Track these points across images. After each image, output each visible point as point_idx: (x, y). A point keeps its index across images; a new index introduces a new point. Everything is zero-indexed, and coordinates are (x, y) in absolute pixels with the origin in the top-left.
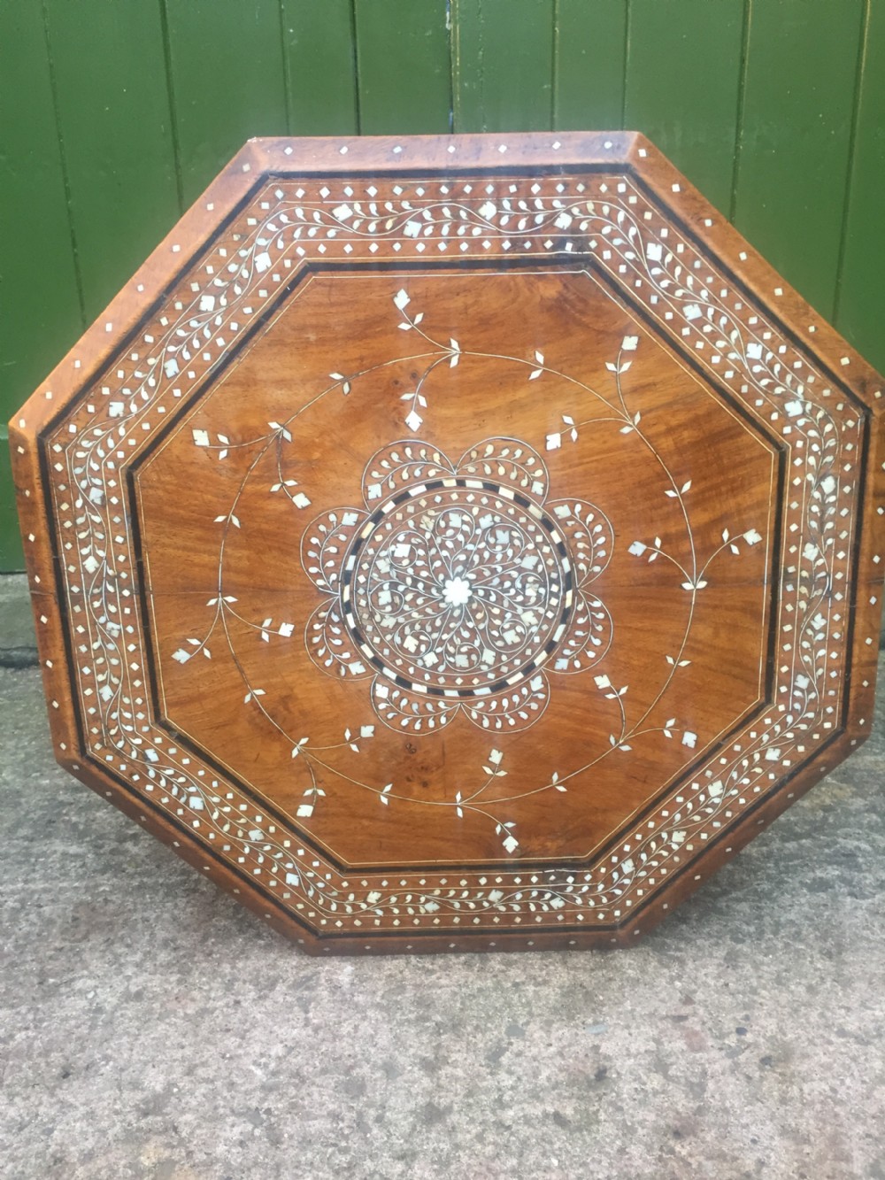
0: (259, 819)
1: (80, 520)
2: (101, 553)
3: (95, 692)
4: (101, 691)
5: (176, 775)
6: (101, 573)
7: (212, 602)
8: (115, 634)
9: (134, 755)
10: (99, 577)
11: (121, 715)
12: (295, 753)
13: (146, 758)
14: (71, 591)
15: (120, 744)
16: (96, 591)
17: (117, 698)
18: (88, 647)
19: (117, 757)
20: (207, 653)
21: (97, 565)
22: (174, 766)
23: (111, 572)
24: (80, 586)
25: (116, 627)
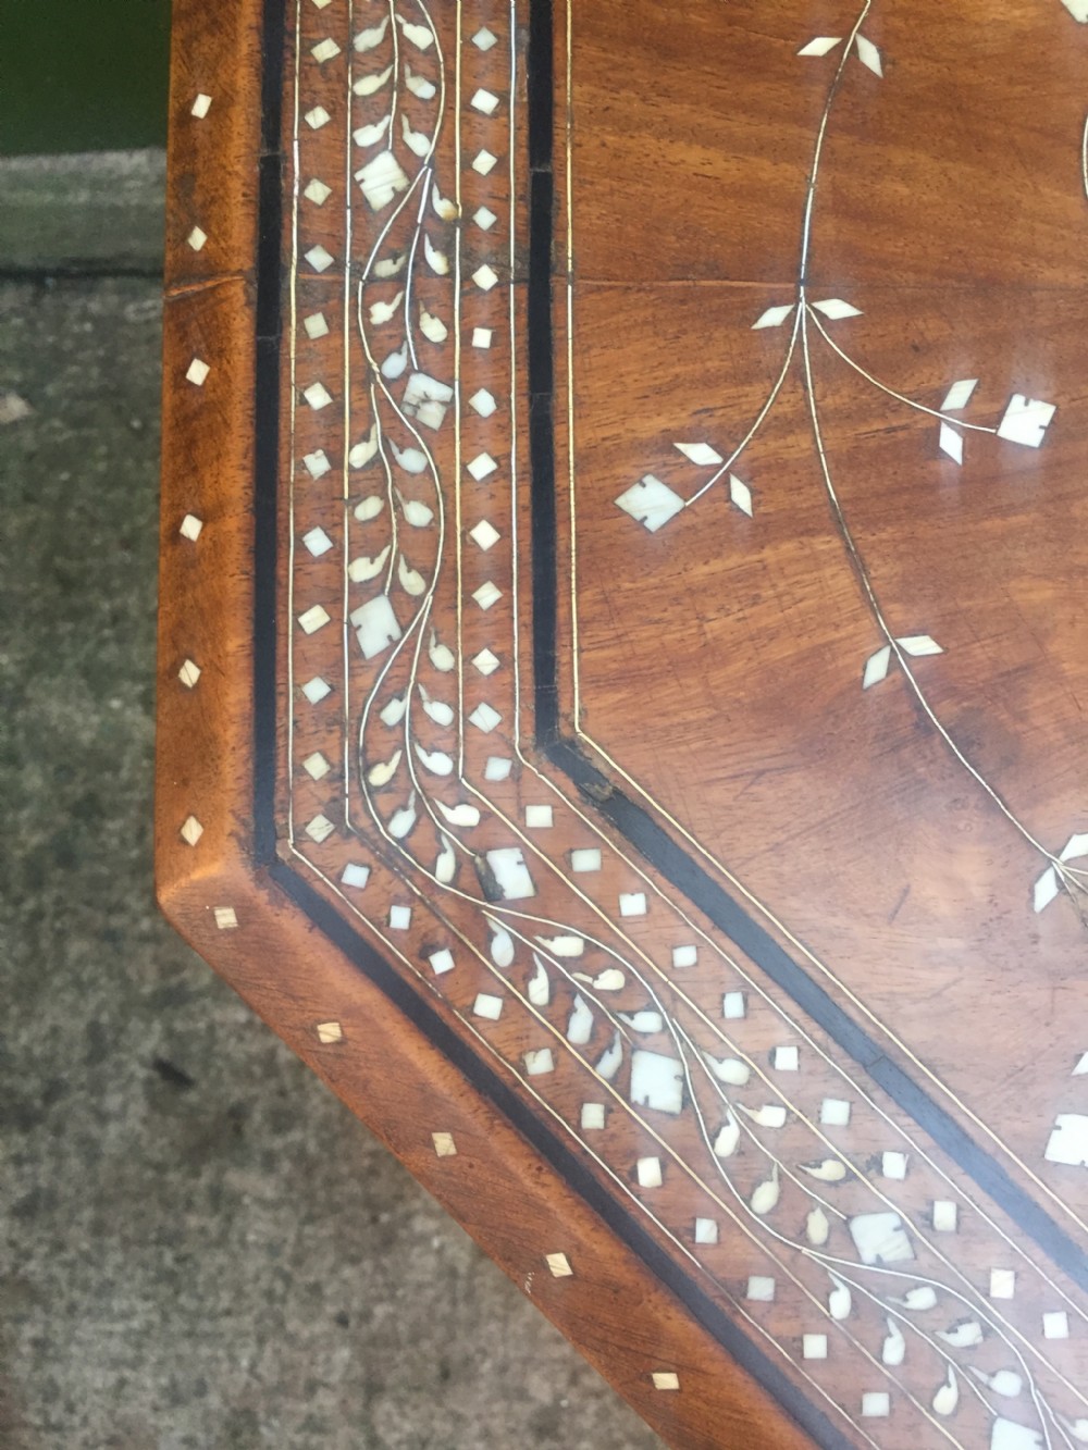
0: (894, 1165)
1: (367, 39)
2: (420, 145)
3: (336, 620)
4: (357, 618)
5: (590, 960)
6: (410, 209)
7: (774, 317)
8: (432, 416)
9: (445, 867)
10: (407, 221)
11: (417, 710)
12: (1046, 890)
13: (488, 887)
14: (304, 265)
15: (401, 824)
16: (387, 268)
17: (409, 648)
18: (336, 459)
19: (384, 875)
20: (741, 495)
21: (401, 183)
22: (590, 927)
23: (443, 207)
24: (335, 248)
25: (439, 391)
